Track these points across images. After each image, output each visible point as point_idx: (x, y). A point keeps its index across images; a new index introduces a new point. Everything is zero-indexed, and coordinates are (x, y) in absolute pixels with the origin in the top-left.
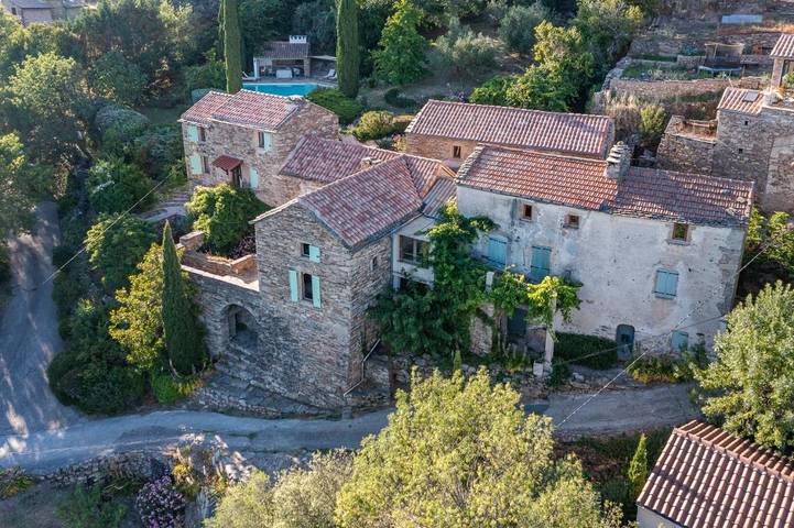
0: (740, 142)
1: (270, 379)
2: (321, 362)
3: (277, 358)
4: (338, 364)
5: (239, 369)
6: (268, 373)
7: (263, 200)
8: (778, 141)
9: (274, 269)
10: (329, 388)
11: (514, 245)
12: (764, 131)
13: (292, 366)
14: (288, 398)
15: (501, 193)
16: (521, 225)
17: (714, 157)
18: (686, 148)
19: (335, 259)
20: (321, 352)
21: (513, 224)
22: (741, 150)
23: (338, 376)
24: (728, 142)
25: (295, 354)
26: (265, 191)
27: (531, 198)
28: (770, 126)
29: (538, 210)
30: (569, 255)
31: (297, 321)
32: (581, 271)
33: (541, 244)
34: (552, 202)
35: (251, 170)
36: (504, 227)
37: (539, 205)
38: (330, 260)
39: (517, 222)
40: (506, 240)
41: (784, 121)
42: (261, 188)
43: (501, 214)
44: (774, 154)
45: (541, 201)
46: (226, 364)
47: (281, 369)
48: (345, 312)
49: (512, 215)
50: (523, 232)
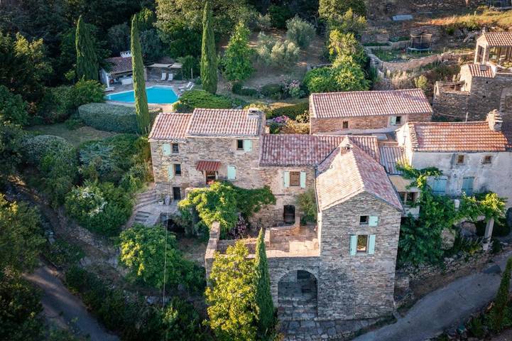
0: (483, 92)
1: (331, 312)
2: (373, 289)
3: (336, 296)
4: (387, 286)
5: (299, 314)
6: (329, 309)
7: (240, 187)
8: (504, 90)
9: (336, 238)
10: (380, 303)
11: (452, 179)
12: (497, 85)
13: (350, 298)
14: (348, 320)
15: (446, 152)
16: (457, 168)
17: (469, 101)
18: (453, 99)
19: (389, 221)
20: (374, 282)
21: (451, 168)
22: (484, 97)
23: (386, 294)
24: (477, 93)
25: (352, 290)
26: (243, 180)
27: (465, 151)
28: (500, 82)
29: (468, 157)
30: (484, 178)
31: (353, 267)
32: (491, 185)
33: (469, 176)
34: (478, 151)
35: (229, 167)
36: (445, 171)
37: (469, 154)
38: (385, 222)
39: (454, 166)
40: (447, 178)
41: (508, 80)
42: (238, 178)
43: (444, 164)
44: (503, 96)
45: (471, 152)
46: (285, 313)
47: (340, 303)
48: (392, 252)
49: (452, 163)
50: (459, 172)
